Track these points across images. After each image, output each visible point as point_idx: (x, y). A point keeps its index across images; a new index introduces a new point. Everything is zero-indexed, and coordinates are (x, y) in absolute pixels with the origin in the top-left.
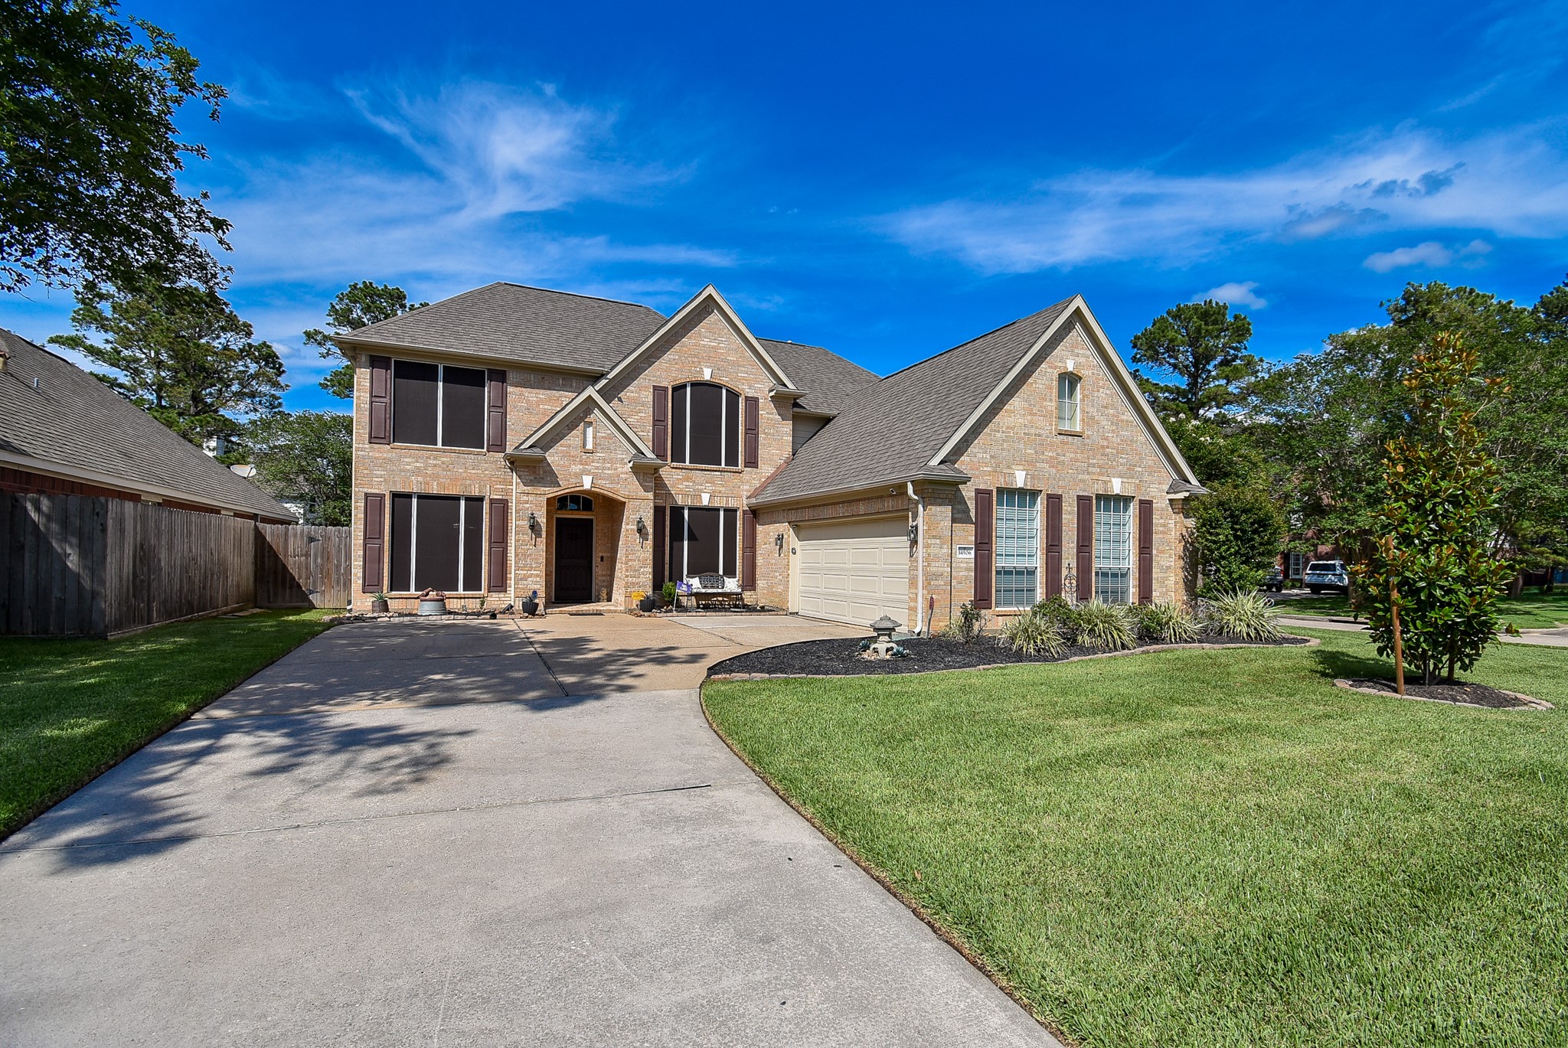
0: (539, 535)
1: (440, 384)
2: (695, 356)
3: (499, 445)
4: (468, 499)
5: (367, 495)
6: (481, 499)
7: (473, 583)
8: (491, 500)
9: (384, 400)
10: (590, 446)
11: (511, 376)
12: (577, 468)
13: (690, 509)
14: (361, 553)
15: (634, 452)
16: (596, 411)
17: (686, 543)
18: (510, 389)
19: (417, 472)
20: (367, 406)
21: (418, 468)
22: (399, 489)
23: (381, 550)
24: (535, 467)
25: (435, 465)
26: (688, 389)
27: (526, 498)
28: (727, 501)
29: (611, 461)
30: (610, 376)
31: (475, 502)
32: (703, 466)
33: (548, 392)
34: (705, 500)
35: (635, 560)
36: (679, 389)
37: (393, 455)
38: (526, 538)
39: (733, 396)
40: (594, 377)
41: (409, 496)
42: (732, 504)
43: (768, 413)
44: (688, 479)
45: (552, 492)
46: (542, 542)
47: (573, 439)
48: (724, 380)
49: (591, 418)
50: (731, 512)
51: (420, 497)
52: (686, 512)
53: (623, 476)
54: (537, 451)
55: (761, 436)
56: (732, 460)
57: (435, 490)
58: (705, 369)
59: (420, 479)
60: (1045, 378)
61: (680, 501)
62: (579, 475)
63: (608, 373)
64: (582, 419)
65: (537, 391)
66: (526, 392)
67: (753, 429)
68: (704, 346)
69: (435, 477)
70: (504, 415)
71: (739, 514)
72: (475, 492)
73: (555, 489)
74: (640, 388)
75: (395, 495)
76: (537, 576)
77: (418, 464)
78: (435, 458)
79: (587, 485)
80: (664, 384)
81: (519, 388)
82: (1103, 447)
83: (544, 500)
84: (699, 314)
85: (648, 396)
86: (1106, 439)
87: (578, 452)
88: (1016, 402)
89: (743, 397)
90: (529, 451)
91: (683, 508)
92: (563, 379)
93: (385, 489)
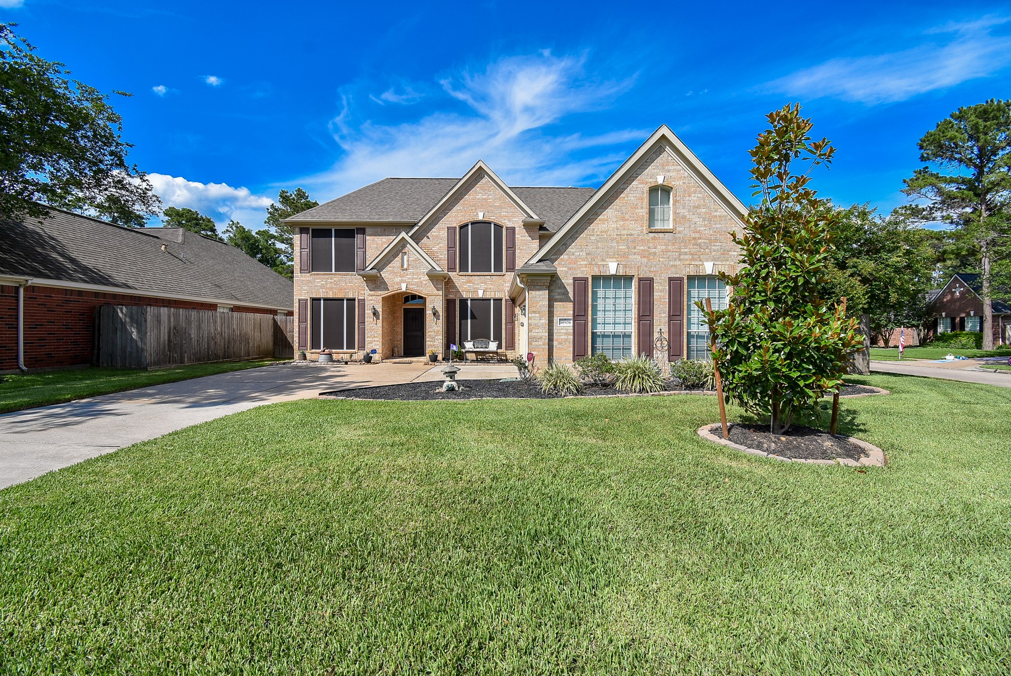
0: (378, 318)
1: (333, 239)
2: (473, 206)
3: (362, 269)
4: (348, 300)
5: (299, 300)
6: (354, 300)
7: (351, 345)
8: (358, 300)
9: (307, 250)
10: (405, 266)
11: (368, 230)
12: (398, 279)
13: (471, 300)
14: (297, 329)
15: (430, 268)
16: (408, 247)
17: (469, 321)
18: (368, 238)
19: (322, 287)
20: (299, 254)
21: (323, 284)
22: (314, 296)
23: (306, 328)
24: (375, 280)
25: (331, 282)
26: (470, 226)
27: (371, 298)
28: (495, 294)
29: (417, 274)
30: (420, 224)
31: (351, 301)
32: (479, 273)
33: (388, 237)
34: (480, 295)
35: (432, 332)
36: (463, 227)
37: (311, 278)
38: (372, 320)
39: (498, 227)
40: (409, 226)
41: (319, 299)
42: (498, 296)
43: (522, 236)
44: (469, 282)
45: (385, 294)
46: (380, 322)
47: (396, 262)
48: (492, 218)
49: (406, 250)
50: (498, 301)
51: (325, 300)
52: (469, 302)
53: (424, 282)
54: (375, 271)
55: (517, 251)
56: (498, 268)
57: (331, 296)
58: (479, 213)
59: (324, 290)
60: (637, 191)
61: (465, 296)
62: (399, 283)
63: (418, 223)
64: (401, 251)
65: (382, 237)
66: (376, 238)
67: (512, 247)
68: (479, 199)
69: (331, 289)
70: (365, 252)
71: (503, 302)
72: (351, 296)
73: (386, 292)
74: (440, 229)
75: (313, 299)
76: (378, 341)
77: (323, 283)
78: (331, 279)
79: (404, 289)
80: (454, 225)
81: (372, 237)
82: (695, 239)
83: (380, 298)
84: (476, 179)
85: (444, 234)
86: (699, 232)
87: (399, 270)
88: (609, 213)
89: (504, 227)
90: (370, 271)
91: (467, 300)
92: (396, 229)
93: (307, 296)
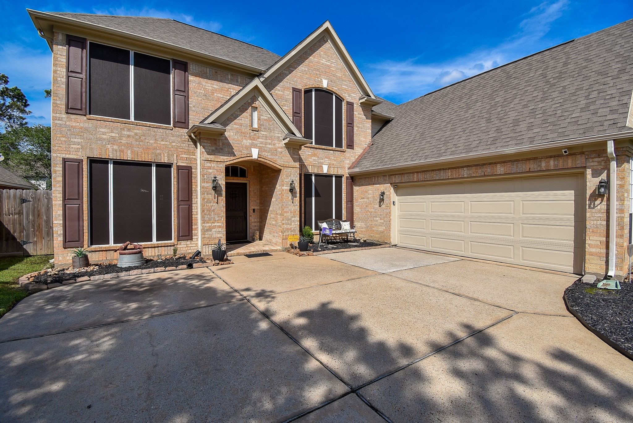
0: (220, 195)
1: (132, 68)
2: (318, 70)
3: (182, 122)
4: (159, 166)
5: (65, 161)
6: (169, 166)
7: (164, 234)
8: (178, 166)
9: (80, 76)
10: (255, 126)
11: (192, 67)
12: (247, 142)
13: (315, 175)
14: (61, 212)
15: (286, 132)
16: (260, 99)
17: (313, 198)
18: (191, 78)
19: (112, 141)
20: (64, 80)
21: (113, 138)
22: (96, 154)
23: (80, 209)
24: (215, 140)
25: (129, 136)
26: (313, 93)
27: (209, 165)
28: (338, 171)
29: (271, 138)
30: (266, 75)
31: (164, 168)
32: (324, 147)
33: (221, 83)
34: (325, 170)
35: (288, 212)
36: (308, 92)
37: (89, 125)
38: (211, 197)
39: (339, 100)
40: (259, 74)
41: (105, 162)
42: (340, 172)
43: (359, 113)
44: (314, 155)
45: (229, 160)
46: (222, 200)
47: (244, 118)
48: (335, 89)
49: (256, 104)
50: (339, 178)
51: (117, 163)
52: (313, 178)
53: (280, 150)
54: (218, 126)
55: (355, 129)
56: (339, 144)
57: (128, 156)
58: (323, 80)
59: (115, 147)
61: (311, 170)
62: (249, 148)
63: (265, 72)
64: (250, 104)
65: (213, 82)
66: (204, 81)
67: (350, 124)
68: (323, 64)
69: (129, 146)
70: (187, 98)
71: (344, 180)
72: (165, 160)
73: (232, 158)
74: (285, 88)
75: (92, 161)
76: (219, 227)
77: (113, 135)
78: (129, 130)
79: (255, 156)
80: (299, 87)
81: (198, 78)
83: (222, 167)
84: (319, 41)
85: (289, 95)
87: (248, 130)
89: (345, 101)
90: (212, 126)
91: (311, 175)
92: (232, 75)
93: (82, 155)
